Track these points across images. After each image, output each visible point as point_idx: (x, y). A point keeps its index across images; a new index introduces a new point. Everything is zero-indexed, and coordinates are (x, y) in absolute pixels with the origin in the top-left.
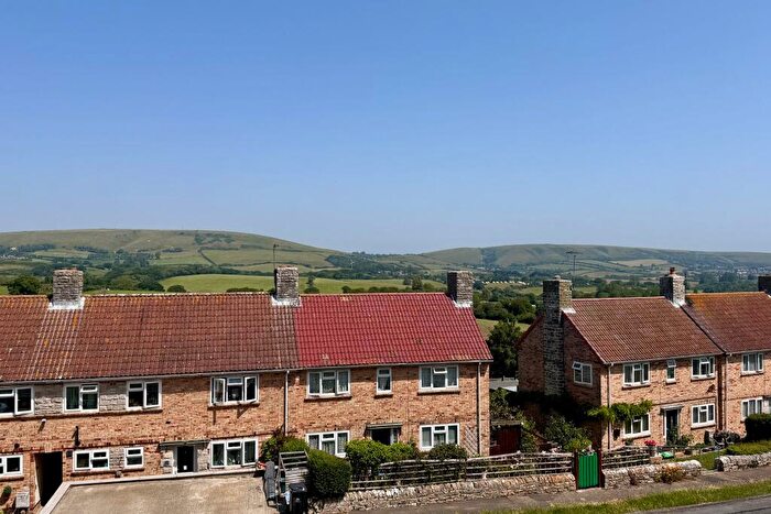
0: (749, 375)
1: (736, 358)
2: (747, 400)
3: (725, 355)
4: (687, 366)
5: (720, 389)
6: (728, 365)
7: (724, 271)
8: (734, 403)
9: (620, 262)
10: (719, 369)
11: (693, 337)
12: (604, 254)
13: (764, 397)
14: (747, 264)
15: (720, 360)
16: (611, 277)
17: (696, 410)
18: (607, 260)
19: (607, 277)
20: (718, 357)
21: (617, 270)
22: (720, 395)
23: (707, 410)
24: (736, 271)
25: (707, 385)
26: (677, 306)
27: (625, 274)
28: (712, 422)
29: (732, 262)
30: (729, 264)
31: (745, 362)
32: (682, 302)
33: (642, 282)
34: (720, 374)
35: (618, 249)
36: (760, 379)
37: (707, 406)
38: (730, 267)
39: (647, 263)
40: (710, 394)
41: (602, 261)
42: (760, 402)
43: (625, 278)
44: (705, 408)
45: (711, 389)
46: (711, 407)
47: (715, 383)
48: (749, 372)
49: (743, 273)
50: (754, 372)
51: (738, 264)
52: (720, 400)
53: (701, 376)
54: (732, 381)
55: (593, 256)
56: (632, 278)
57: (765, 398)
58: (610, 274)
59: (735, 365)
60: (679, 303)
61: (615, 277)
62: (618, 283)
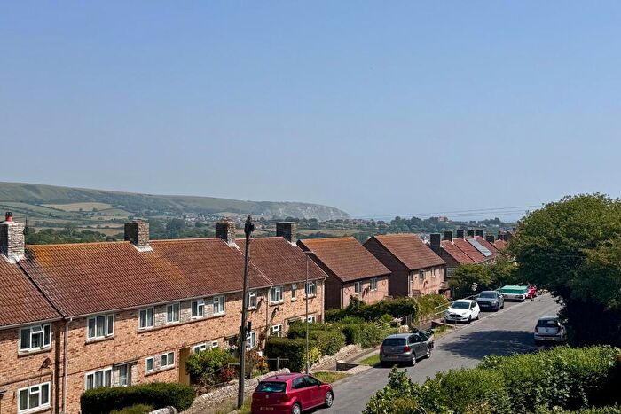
0: (95, 342)
1: (79, 322)
2: (93, 373)
3: (64, 321)
4: (13, 338)
5: (57, 363)
6: (68, 332)
7: (173, 218)
8: (76, 378)
9: (56, 206)
10: (57, 337)
11: (26, 300)
12: (34, 195)
13: (113, 366)
14: (196, 210)
15: (59, 325)
16: (43, 225)
17: (24, 393)
18: (39, 203)
19: (37, 224)
20: (56, 323)
21: (51, 215)
22: (57, 370)
23: (40, 391)
24: (185, 217)
25: (40, 359)
26: (11, 261)
27: (60, 221)
28: (47, 405)
29: (181, 207)
30: (178, 209)
31: (91, 326)
32: (20, 257)
33: (80, 230)
34: (58, 344)
35: (53, 189)
36: (110, 345)
37: (40, 386)
38: (178, 213)
39: (87, 207)
40: (45, 371)
41: (32, 203)
42: (109, 372)
43: (59, 225)
44: (37, 389)
45: (47, 362)
46: (45, 387)
47: (51, 356)
48: (97, 338)
49: (191, 219)
50: (102, 337)
51: (187, 210)
52: (57, 376)
53: (31, 350)
54: (72, 351)
55: (21, 198)
56: (68, 225)
57: (115, 367)
58: (41, 221)
59: (77, 331)
60: (16, 257)
61: (48, 224)
62: (49, 232)
